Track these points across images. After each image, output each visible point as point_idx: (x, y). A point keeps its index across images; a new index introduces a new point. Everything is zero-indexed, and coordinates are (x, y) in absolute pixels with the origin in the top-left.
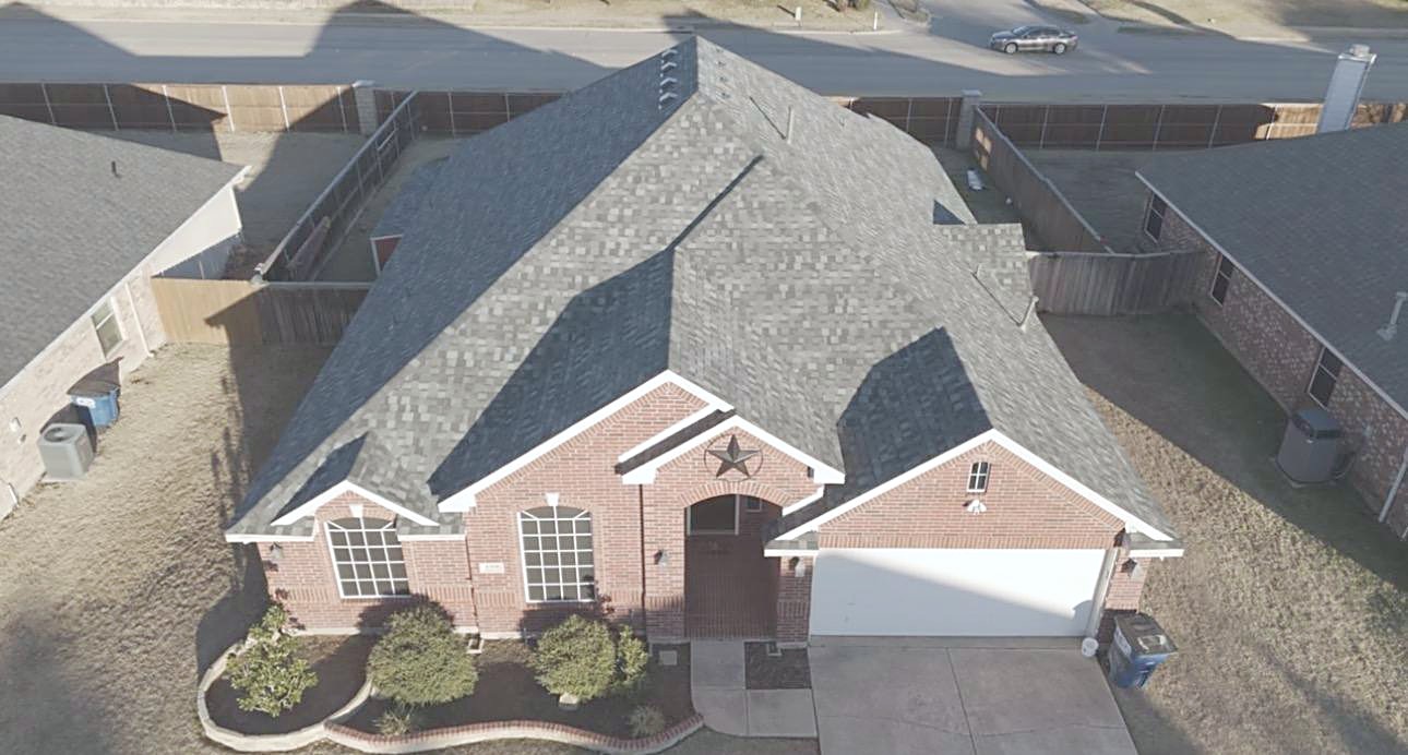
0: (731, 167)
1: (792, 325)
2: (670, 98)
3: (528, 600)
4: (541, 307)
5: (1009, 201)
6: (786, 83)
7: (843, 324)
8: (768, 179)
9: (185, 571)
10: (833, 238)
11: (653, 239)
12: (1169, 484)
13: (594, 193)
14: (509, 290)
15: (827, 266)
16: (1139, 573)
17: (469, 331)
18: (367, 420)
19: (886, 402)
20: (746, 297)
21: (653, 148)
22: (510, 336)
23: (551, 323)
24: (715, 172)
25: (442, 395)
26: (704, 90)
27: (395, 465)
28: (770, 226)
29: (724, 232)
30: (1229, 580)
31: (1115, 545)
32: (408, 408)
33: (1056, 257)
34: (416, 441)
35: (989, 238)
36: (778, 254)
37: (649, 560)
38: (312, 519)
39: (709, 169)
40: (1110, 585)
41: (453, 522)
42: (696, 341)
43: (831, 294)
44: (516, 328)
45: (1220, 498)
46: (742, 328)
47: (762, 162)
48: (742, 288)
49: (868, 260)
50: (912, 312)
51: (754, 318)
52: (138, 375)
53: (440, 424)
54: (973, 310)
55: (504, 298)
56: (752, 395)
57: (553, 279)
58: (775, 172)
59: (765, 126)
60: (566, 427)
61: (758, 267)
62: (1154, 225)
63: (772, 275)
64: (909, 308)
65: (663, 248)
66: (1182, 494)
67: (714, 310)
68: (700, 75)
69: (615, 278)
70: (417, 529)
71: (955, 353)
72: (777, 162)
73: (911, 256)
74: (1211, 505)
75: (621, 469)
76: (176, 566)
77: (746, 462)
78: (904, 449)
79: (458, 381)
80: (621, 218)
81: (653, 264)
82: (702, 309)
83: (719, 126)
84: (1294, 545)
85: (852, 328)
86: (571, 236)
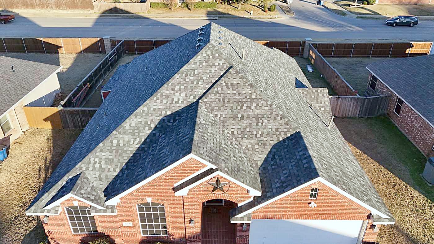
0: (221, 70)
1: (243, 130)
2: (200, 45)
3: (142, 235)
4: (149, 123)
5: (321, 76)
6: (243, 38)
7: (262, 130)
8: (234, 75)
9: (21, 218)
10: (258, 97)
11: (192, 97)
12: (383, 184)
13: (170, 80)
14: (138, 117)
15: (256, 108)
16: (377, 229)
17: (122, 132)
18: (82, 167)
19: (278, 161)
20: (225, 119)
21: (193, 63)
22: (137, 134)
23: (152, 129)
24: (215, 72)
25: (110, 157)
26: (212, 42)
27: (91, 185)
28: (235, 92)
29: (218, 95)
30: (408, 224)
31: (367, 219)
32: (98, 162)
33: (339, 98)
34: (100, 175)
35: (316, 93)
36: (238, 103)
37: (187, 222)
38: (59, 206)
39: (213, 71)
40: (365, 233)
41: (112, 208)
42: (204, 139)
43: (257, 118)
44: (140, 131)
45: (402, 190)
46: (224, 131)
47: (232, 69)
48: (224, 116)
49: (271, 105)
50: (287, 125)
51: (228, 127)
52: (17, 141)
53: (109, 169)
54: (310, 122)
55: (135, 120)
56: (226, 160)
57: (154, 112)
58: (237, 72)
59: (235, 54)
60: (153, 174)
61: (230, 108)
62: (373, 86)
63: (235, 111)
64: (286, 124)
65: (195, 100)
66: (388, 188)
67: (213, 125)
68: (211, 36)
69: (177, 111)
70: (98, 211)
71: (304, 142)
72: (238, 68)
73: (287, 102)
74: (399, 192)
75: (175, 189)
76: (18, 216)
77: (223, 187)
78: (285, 182)
79: (117, 152)
80: (180, 89)
81: (192, 107)
82: (208, 125)
83: (217, 55)
84: (431, 209)
85: (265, 131)
86: (161, 96)
